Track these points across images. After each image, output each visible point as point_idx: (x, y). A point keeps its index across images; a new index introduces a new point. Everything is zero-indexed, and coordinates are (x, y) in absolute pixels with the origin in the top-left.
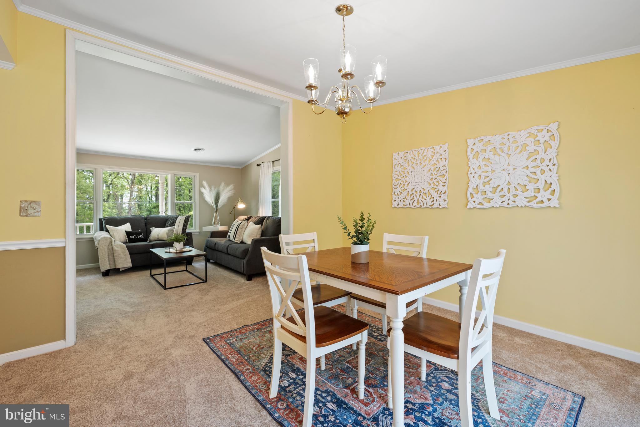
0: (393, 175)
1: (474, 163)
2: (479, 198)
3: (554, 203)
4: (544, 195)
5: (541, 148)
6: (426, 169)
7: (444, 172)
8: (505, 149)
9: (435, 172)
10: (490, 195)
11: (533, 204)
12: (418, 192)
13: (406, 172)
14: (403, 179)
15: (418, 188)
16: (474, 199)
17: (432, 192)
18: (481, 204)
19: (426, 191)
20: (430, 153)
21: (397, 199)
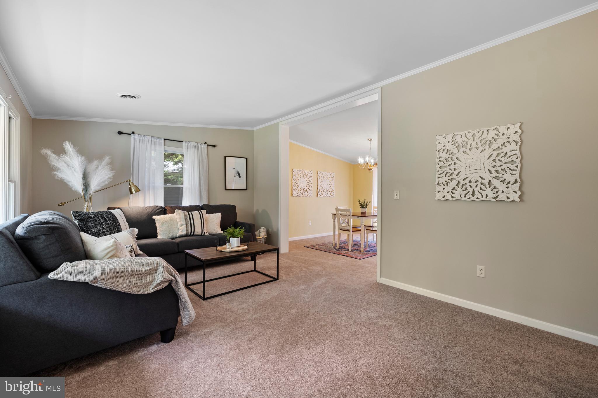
0: (293, 180)
1: (319, 181)
2: (320, 193)
3: (334, 196)
4: (332, 193)
5: (332, 179)
6: (306, 179)
7: (311, 182)
8: (326, 178)
9: (308, 182)
10: (323, 193)
11: (331, 196)
12: (303, 189)
13: (298, 179)
14: (297, 183)
15: (303, 188)
16: (319, 194)
17: (307, 190)
18: (321, 195)
19: (305, 190)
20: (307, 173)
21: (294, 192)
